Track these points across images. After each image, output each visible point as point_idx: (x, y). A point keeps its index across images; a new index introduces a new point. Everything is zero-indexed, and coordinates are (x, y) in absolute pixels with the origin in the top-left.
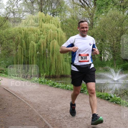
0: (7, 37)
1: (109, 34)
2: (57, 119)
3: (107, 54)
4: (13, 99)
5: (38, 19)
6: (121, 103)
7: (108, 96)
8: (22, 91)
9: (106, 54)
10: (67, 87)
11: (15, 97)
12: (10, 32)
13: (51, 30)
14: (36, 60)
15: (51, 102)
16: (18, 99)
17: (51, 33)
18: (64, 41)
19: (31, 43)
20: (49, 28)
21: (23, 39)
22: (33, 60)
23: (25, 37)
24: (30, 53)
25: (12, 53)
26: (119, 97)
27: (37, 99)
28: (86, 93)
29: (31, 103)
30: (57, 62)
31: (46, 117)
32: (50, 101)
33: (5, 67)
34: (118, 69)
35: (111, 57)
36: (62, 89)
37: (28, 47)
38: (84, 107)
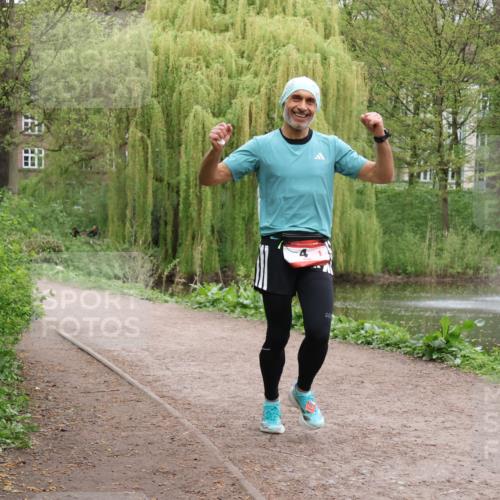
2: (313, 483)
4: (103, 387)
8: (147, 350)
10: (363, 332)
11: (112, 378)
13: (291, 47)
14: (213, 199)
16: (127, 388)
17: (292, 66)
18: (354, 104)
19: (192, 115)
20: (282, 38)
21: (155, 96)
22: (200, 201)
23: (161, 86)
24: (188, 163)
25: (100, 163)
27: (218, 388)
28: (458, 361)
29: (188, 406)
31: (258, 474)
33: (64, 235)
36: (337, 340)
37: (176, 137)
38: (447, 428)
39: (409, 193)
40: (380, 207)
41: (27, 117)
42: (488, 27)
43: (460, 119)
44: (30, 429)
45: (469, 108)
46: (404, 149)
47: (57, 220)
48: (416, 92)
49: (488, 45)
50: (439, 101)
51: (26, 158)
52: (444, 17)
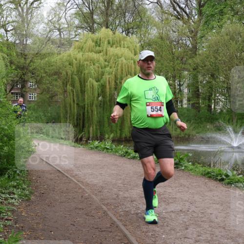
0: (47, 71)
1: (224, 66)
2: (133, 212)
3: (220, 100)
4: (57, 178)
5: (100, 40)
7: (221, 173)
9: (218, 100)
11: (60, 175)
12: (54, 62)
13: (123, 58)
14: (97, 111)
16: (66, 178)
17: (123, 65)
19: (89, 81)
20: (120, 55)
21: (75, 75)
22: (92, 111)
23: (78, 71)
24: (88, 98)
25: (56, 98)
26: (241, 176)
27: (98, 178)
28: (183, 168)
29: (87, 185)
31: (113, 209)
32: (120, 182)
34: (240, 126)
35: (227, 106)
37: (83, 89)
38: (180, 192)
41: (30, 82)
42: (190, 52)
43: (182, 83)
44: (31, 193)
45: (184, 80)
47: (41, 118)
49: (190, 58)
50: (174, 77)
51: (30, 97)
52: (175, 48)
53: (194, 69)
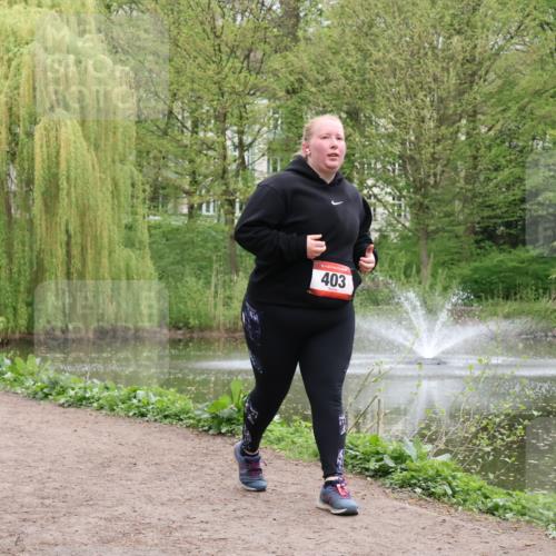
1: (392, 81)
3: (379, 201)
6: (454, 493)
7: (379, 449)
9: (373, 200)
10: (135, 401)
13: (35, 46)
15: (33, 494)
20: (24, 34)
26: (445, 457)
30: (76, 251)
32: (28, 489)
34: (445, 289)
35: (402, 219)
36: (104, 412)
38: (239, 518)
39: (189, 229)
40: (154, 246)
42: (275, 30)
43: (247, 139)
45: (257, 127)
46: (182, 175)
48: (193, 106)
49: (276, 52)
50: (222, 118)
52: (223, 16)
53: (291, 92)
